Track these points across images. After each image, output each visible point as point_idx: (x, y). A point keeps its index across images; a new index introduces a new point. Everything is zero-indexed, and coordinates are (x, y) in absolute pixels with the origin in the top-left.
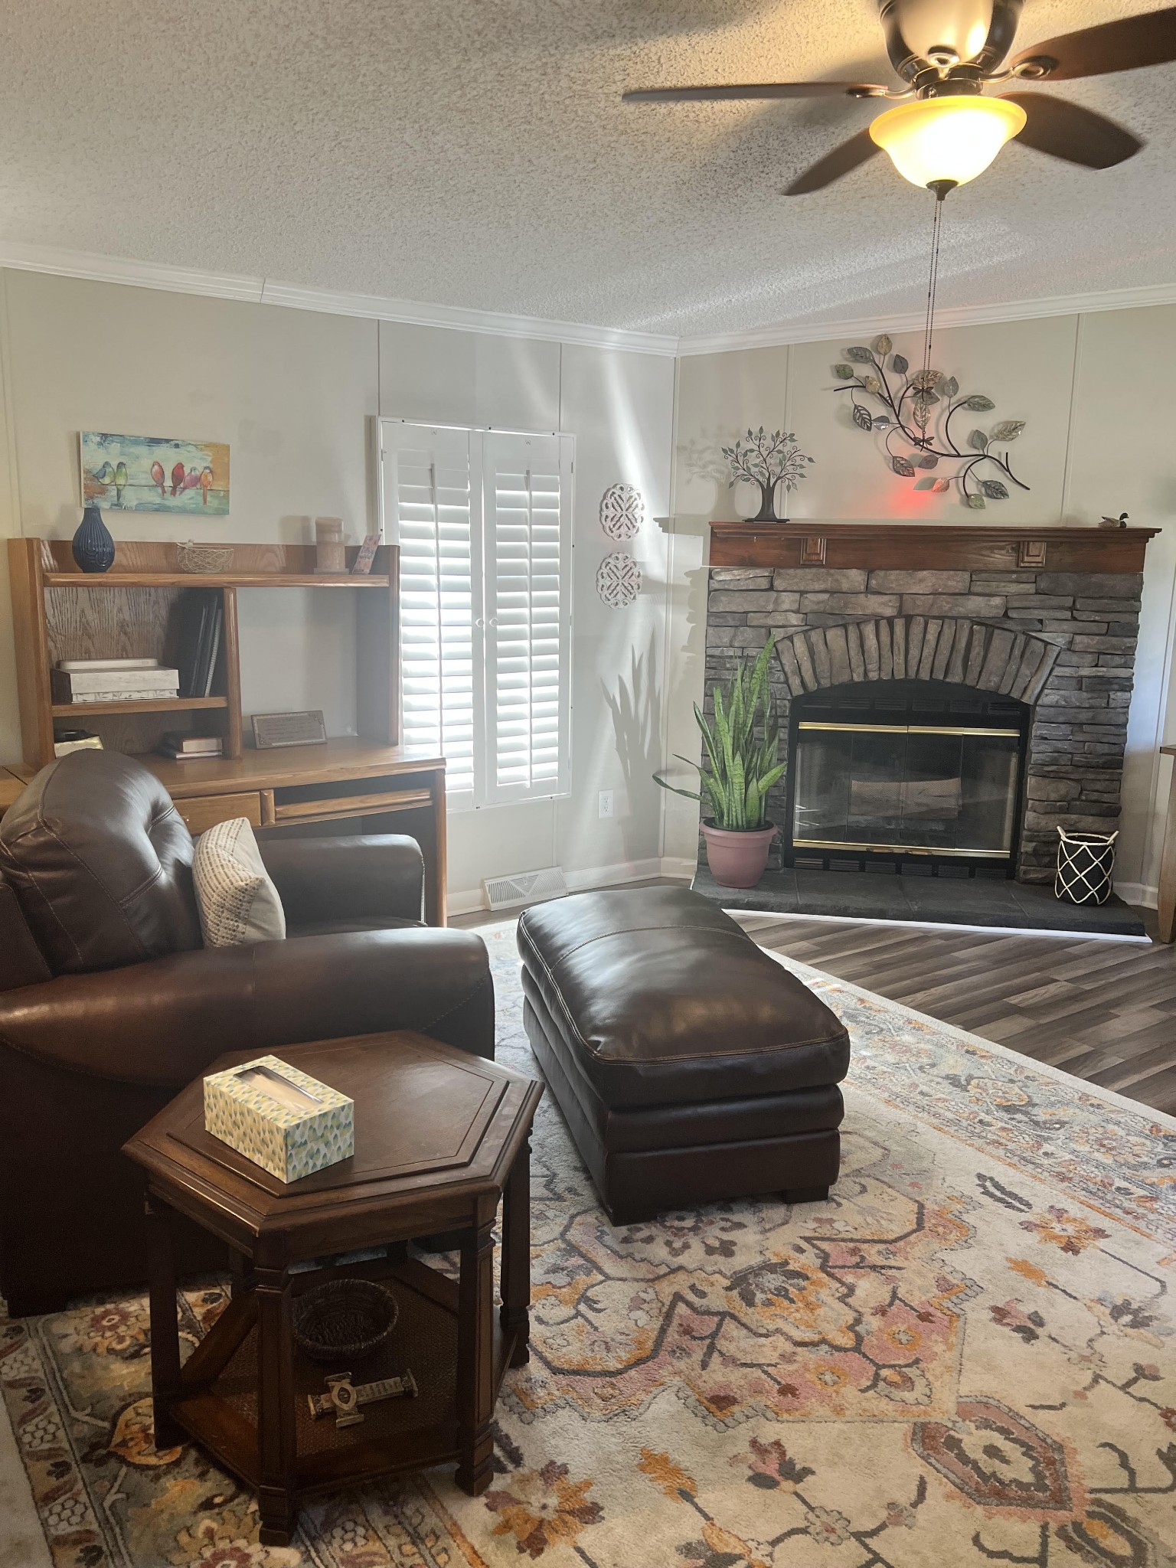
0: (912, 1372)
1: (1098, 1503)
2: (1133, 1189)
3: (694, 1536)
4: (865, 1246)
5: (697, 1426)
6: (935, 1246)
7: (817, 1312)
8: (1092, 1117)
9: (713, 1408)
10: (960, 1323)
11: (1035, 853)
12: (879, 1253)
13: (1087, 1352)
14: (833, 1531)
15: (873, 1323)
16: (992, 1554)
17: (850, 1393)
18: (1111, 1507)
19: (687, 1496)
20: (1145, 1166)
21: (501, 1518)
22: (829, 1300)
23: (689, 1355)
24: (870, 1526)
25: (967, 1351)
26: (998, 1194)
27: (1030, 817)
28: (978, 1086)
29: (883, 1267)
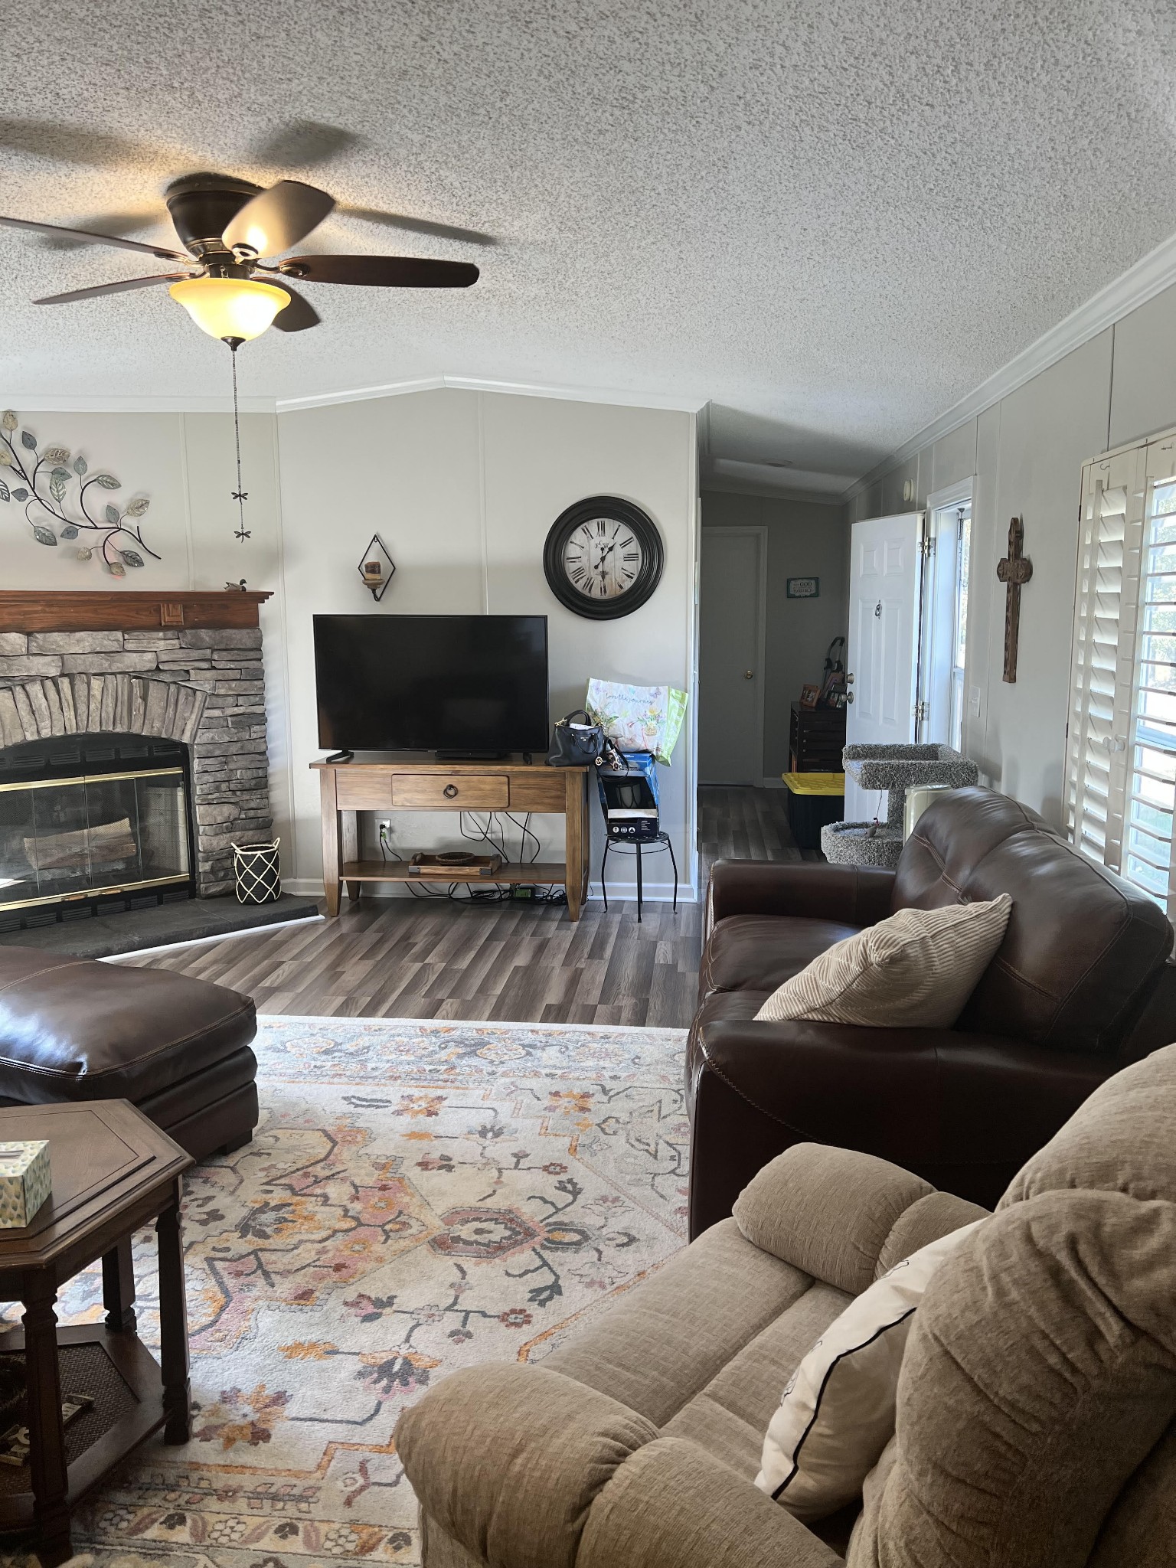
0: (402, 1218)
1: (548, 1225)
2: (438, 1068)
3: (359, 1367)
4: (310, 1169)
5: (302, 1317)
6: (354, 1148)
7: (316, 1218)
8: (382, 1037)
9: (302, 1302)
10: (407, 1181)
11: (213, 871)
12: (323, 1168)
13: (484, 1161)
14: (433, 1315)
15: (356, 1207)
16: (521, 1276)
17: (378, 1248)
18: (555, 1223)
19: (334, 1352)
20: (433, 1052)
21: (222, 1440)
22: (317, 1209)
23: (255, 1286)
24: (451, 1301)
25: (423, 1193)
26: (364, 1103)
27: (202, 842)
28: (293, 1046)
29: (333, 1175)
